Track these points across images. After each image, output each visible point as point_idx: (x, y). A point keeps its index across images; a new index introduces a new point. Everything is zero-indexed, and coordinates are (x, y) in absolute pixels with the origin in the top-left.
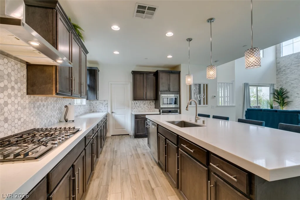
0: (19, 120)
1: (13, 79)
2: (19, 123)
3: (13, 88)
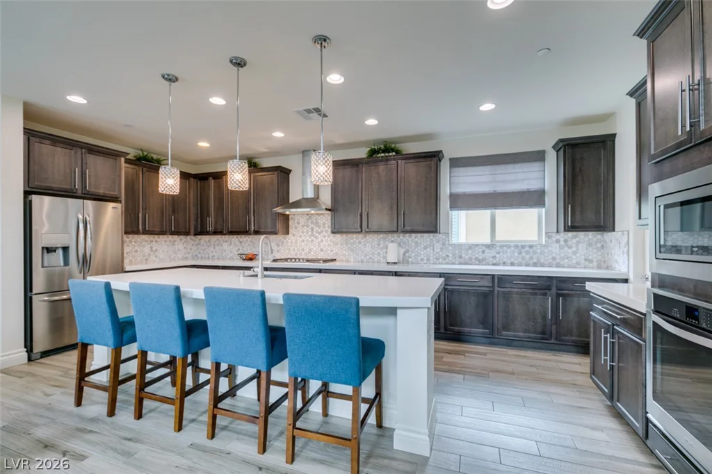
1: (326, 225)
2: (332, 253)
3: (326, 231)
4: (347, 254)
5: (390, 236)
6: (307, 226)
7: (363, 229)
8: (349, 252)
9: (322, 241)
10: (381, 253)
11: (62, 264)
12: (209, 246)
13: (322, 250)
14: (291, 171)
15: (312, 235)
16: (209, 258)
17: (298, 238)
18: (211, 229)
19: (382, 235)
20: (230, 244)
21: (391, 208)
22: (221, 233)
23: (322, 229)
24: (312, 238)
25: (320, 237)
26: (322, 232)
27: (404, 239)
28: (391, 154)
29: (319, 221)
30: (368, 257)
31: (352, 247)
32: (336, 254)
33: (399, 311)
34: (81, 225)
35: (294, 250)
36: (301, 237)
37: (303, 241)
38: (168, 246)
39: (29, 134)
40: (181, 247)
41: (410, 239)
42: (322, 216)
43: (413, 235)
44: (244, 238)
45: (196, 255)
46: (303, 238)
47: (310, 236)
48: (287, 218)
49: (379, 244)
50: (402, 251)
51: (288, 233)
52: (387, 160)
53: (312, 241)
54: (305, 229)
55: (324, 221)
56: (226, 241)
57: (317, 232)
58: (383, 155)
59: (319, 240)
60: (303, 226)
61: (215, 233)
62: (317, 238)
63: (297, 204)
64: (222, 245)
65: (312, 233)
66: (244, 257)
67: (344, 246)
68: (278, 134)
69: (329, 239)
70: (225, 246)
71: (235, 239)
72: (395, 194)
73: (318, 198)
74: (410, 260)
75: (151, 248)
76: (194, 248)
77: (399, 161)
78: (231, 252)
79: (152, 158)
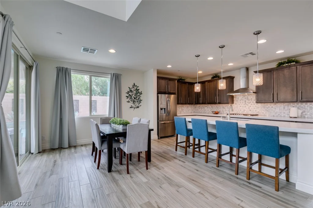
0: (256, 111)
1: (253, 100)
2: (256, 112)
3: (253, 102)
4: (264, 112)
5: (292, 104)
6: (243, 100)
7: (274, 100)
8: (266, 111)
9: (250, 106)
10: (286, 112)
11: (164, 113)
12: (199, 108)
13: (250, 110)
14: (234, 77)
15: (245, 104)
16: (199, 113)
17: (238, 105)
18: (201, 102)
19: (286, 104)
20: (208, 108)
21: (293, 90)
22: (205, 103)
23: (250, 101)
24: (245, 105)
25: (249, 105)
26: (250, 102)
27: (302, 106)
28: (292, 64)
29: (249, 98)
30: (277, 114)
31: (267, 109)
32: (258, 112)
33: (298, 135)
34: (168, 102)
35: (236, 110)
36: (239, 104)
37: (241, 106)
38: (186, 108)
39: (158, 78)
40: (190, 108)
41: (306, 106)
42: (250, 95)
43: (308, 103)
44: (213, 105)
45: (195, 112)
46: (240, 105)
47: (244, 104)
48: (232, 97)
49: (284, 108)
50: (300, 112)
51: (233, 103)
52: (290, 66)
53: (245, 106)
54: (242, 101)
55: (252, 98)
56: (206, 107)
57: (247, 102)
58: (287, 64)
59: (249, 106)
60: (240, 100)
61: (203, 103)
62: (248, 105)
63: (237, 91)
64: (204, 108)
65: (245, 103)
66: (214, 113)
67: (263, 109)
68: (231, 64)
69: (254, 106)
70: (206, 108)
71: (210, 106)
72: (295, 83)
73: (248, 88)
74: (306, 116)
75: (182, 109)
76: (194, 109)
77: (298, 67)
78: (208, 111)
79: (182, 79)
